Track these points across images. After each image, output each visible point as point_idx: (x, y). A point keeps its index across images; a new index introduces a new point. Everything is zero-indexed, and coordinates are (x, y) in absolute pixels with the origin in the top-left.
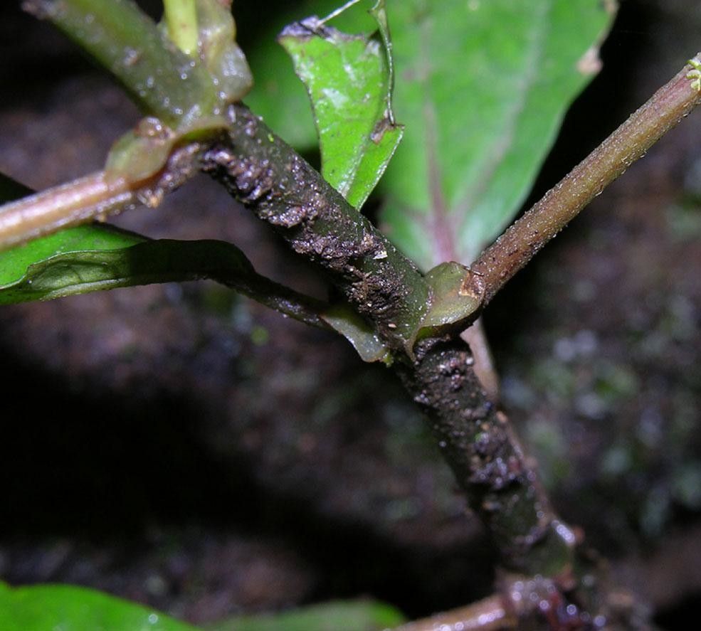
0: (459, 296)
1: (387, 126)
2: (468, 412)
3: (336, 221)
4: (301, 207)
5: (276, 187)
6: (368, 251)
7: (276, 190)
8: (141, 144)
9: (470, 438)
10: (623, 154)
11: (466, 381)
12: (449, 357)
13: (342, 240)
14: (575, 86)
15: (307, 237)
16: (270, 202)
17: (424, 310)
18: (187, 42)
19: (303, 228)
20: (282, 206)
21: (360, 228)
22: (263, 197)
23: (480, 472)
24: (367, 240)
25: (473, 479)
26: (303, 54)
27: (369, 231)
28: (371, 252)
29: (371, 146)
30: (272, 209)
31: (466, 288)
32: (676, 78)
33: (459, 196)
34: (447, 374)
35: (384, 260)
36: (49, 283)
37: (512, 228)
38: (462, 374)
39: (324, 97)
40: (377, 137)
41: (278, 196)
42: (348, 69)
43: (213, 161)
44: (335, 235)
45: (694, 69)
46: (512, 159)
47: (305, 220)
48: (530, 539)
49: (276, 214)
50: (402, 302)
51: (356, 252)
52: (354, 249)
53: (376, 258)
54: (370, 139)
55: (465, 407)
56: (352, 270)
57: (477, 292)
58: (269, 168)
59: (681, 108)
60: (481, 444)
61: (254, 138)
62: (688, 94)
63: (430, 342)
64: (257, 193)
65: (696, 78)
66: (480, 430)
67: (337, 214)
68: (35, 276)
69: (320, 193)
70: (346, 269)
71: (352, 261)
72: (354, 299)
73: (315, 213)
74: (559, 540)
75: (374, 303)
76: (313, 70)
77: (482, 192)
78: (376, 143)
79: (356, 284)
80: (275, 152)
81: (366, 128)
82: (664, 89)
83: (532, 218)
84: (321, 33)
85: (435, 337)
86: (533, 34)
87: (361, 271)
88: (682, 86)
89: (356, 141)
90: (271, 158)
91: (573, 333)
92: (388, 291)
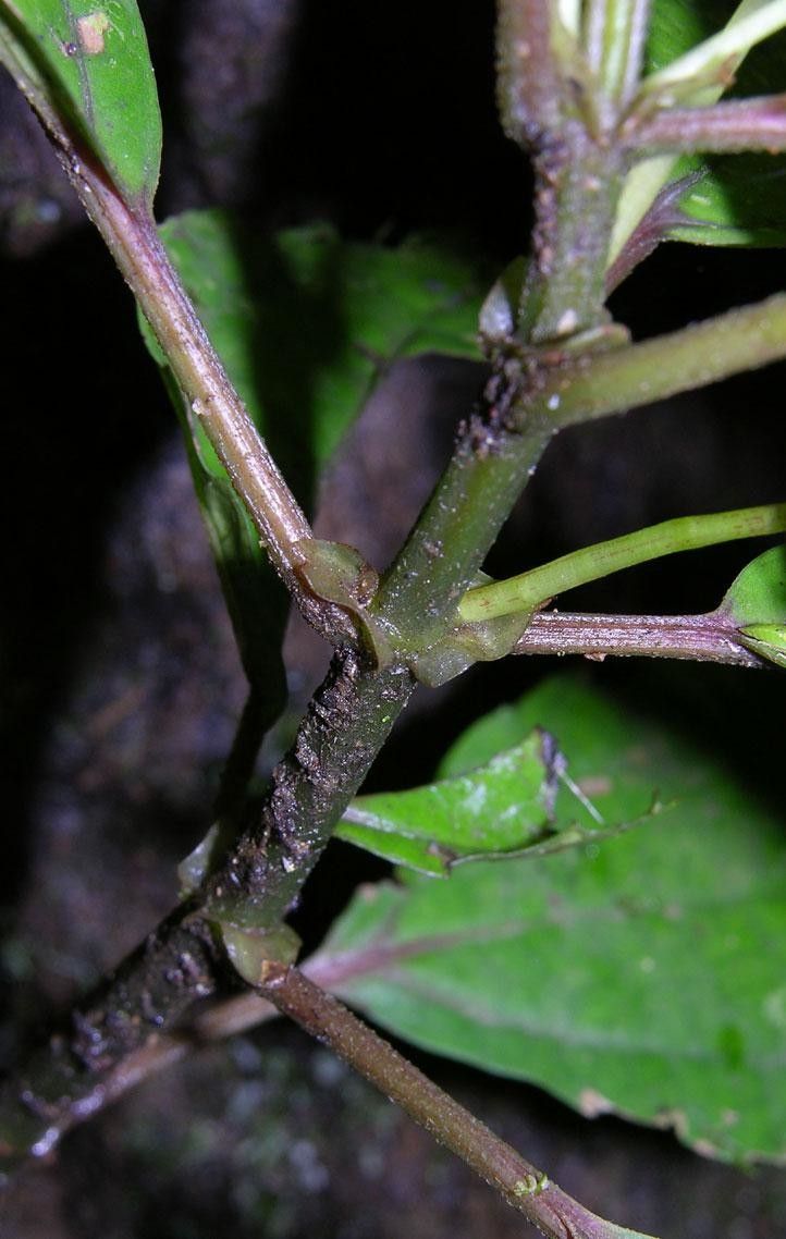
0: (261, 961)
1: (447, 859)
2: (146, 996)
3: (314, 807)
4: (320, 764)
5: (333, 733)
6: (289, 849)
7: (331, 733)
8: (351, 574)
9: (120, 1005)
10: (436, 1118)
11: (177, 988)
12: (199, 964)
13: (296, 818)
14: (562, 1089)
15: (290, 778)
16: (318, 729)
17: (242, 926)
18: (470, 610)
19: (299, 771)
20: (318, 743)
21: (313, 837)
22: (322, 721)
23: (88, 1024)
24: (302, 847)
25: (77, 1015)
26: (522, 758)
27: (312, 847)
28: (290, 853)
29: (422, 845)
30: (312, 733)
31: (272, 968)
32: (527, 1164)
33: (420, 974)
34: (180, 964)
35: (284, 870)
36: (215, 505)
37: (344, 1009)
38: (185, 981)
39: (476, 786)
40: (434, 849)
41: (325, 736)
42: (513, 810)
43: (345, 657)
44: (298, 808)
45: (538, 1182)
46: (467, 1026)
47: (307, 771)
48: (28, 1096)
49: (308, 739)
50: (244, 898)
51: (285, 835)
52: (288, 832)
53: (284, 859)
54: (430, 842)
55: (151, 991)
56: (266, 834)
57: (268, 979)
58: (351, 722)
59: (494, 1174)
60: (116, 1018)
61: (379, 699)
62: (509, 1179)
63: (208, 938)
64: (323, 713)
65: (528, 1186)
66: (131, 1013)
67: (321, 807)
68: (217, 487)
69: (339, 784)
70: (264, 827)
71: (275, 832)
72: (238, 844)
73: (315, 782)
74: (37, 1135)
75: (238, 866)
76: (505, 770)
77: (427, 1001)
78: (427, 850)
79: (253, 842)
80: (371, 725)
81: (444, 836)
82: (514, 1155)
83: (356, 1028)
84: (551, 776)
85: (214, 942)
86: (622, 1037)
87: (267, 845)
88: (518, 1172)
89: (426, 828)
90: (364, 721)
91: (322, 1159)
92: (252, 879)
